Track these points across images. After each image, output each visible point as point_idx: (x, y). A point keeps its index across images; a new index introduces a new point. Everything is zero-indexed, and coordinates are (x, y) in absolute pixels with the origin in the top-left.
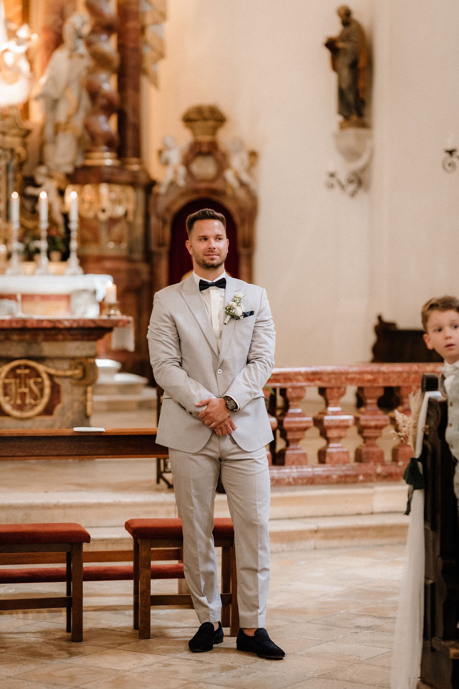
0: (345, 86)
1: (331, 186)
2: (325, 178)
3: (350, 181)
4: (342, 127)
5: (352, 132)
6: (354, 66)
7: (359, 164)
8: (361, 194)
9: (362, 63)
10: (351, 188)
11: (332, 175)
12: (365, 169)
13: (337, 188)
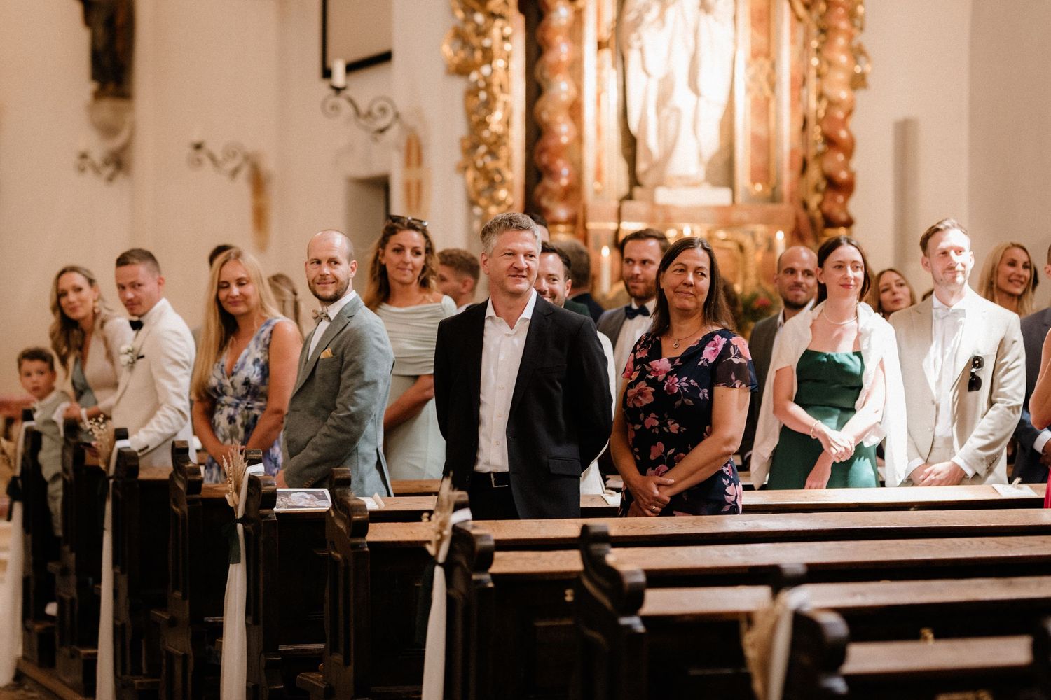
0: (100, 45)
1: (82, 170)
2: (73, 159)
3: (106, 163)
4: (98, 95)
5: (107, 105)
6: (110, 23)
7: (118, 142)
8: (120, 178)
9: (120, 20)
10: (108, 171)
11: (84, 156)
12: (125, 148)
13: (90, 172)
